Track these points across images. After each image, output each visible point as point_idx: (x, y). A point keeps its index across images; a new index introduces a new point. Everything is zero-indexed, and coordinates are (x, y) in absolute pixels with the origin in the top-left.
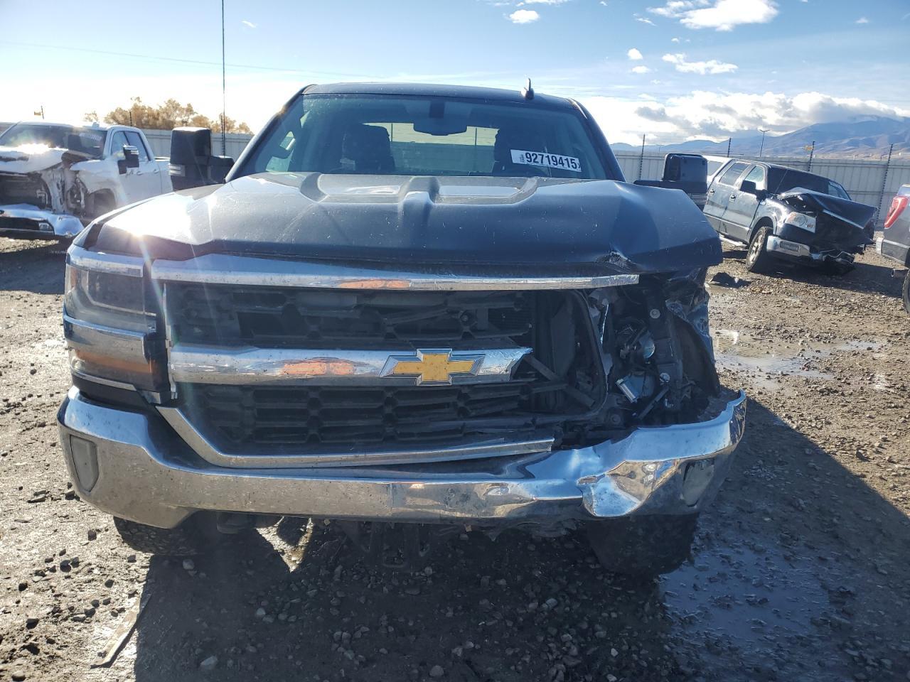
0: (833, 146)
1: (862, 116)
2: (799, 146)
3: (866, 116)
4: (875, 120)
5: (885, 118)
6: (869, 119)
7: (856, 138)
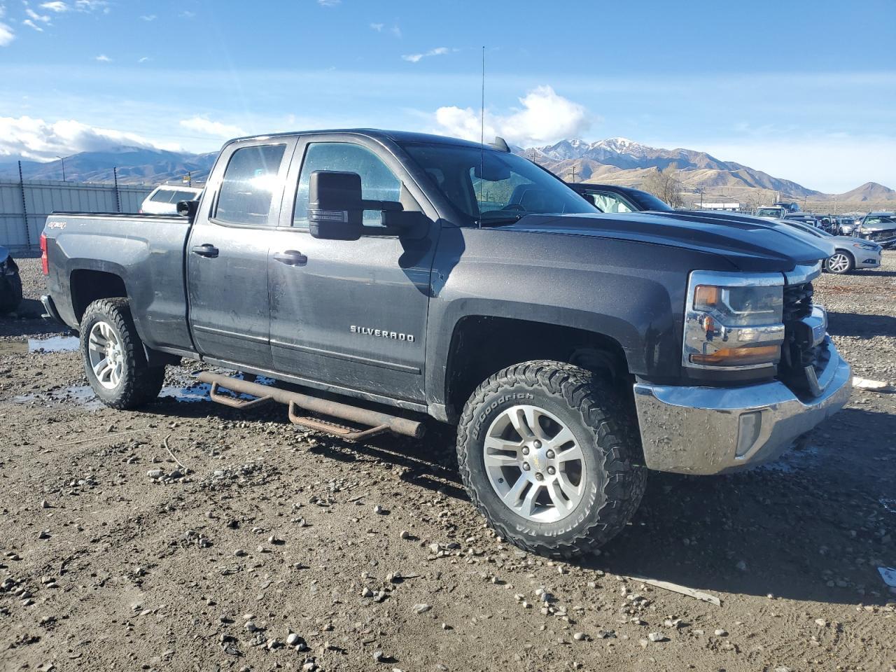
0: (106, 173)
1: (125, 147)
2: (72, 173)
3: (129, 147)
4: (136, 151)
5: (145, 150)
6: (132, 150)
7: (126, 168)
